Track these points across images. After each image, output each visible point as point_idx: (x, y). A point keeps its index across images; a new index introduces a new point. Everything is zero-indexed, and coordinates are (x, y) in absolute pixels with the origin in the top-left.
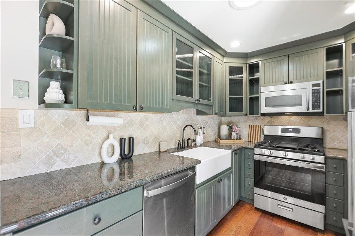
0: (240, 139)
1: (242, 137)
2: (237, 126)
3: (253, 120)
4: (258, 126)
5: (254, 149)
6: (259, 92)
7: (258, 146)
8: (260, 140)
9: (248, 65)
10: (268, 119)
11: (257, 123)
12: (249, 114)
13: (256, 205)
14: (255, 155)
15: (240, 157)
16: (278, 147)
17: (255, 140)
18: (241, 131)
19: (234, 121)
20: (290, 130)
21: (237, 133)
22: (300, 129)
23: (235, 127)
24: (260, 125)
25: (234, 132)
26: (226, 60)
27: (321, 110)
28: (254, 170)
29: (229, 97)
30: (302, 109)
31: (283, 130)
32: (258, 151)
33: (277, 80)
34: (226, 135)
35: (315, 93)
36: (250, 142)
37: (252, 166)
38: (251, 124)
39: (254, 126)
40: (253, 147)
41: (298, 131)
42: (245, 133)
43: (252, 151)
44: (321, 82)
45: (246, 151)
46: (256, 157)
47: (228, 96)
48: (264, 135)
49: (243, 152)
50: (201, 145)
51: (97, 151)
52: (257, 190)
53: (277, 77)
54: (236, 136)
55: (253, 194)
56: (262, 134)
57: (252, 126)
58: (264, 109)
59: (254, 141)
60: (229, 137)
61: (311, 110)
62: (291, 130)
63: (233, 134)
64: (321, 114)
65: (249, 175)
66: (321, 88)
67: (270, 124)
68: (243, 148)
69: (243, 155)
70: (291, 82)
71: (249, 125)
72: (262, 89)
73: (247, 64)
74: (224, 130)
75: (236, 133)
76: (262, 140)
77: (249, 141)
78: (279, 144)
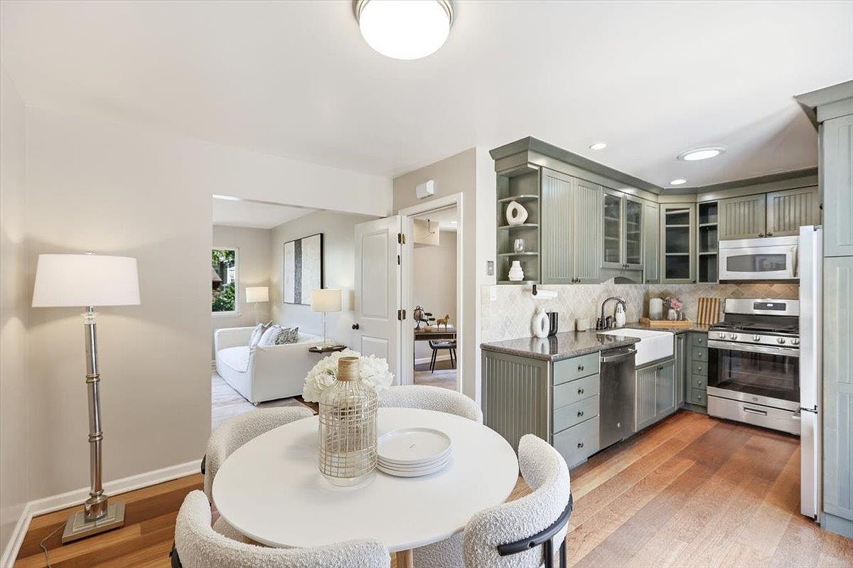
0: (684, 319)
1: (686, 317)
2: (677, 300)
3: (706, 289)
4: (716, 299)
5: (707, 333)
6: (715, 246)
7: (714, 327)
8: (718, 321)
9: (698, 205)
10: (733, 288)
11: (713, 295)
12: (700, 281)
13: (711, 412)
14: (709, 341)
15: (685, 344)
16: (748, 329)
17: (705, 322)
18: (685, 308)
19: (671, 291)
20: (768, 305)
21: (678, 309)
22: (785, 304)
23: (674, 301)
24: (718, 297)
25: (672, 308)
26: (661, 199)
28: (707, 364)
29: (667, 256)
30: (784, 274)
31: (757, 306)
32: (713, 335)
33: (747, 230)
34: (659, 314)
36: (701, 324)
37: (705, 357)
38: (702, 296)
39: (707, 299)
40: (707, 330)
41: (783, 307)
42: (692, 311)
43: (704, 335)
45: (695, 335)
46: (711, 344)
47: (664, 254)
48: (726, 314)
49: (690, 338)
50: (623, 327)
51: (528, 326)
52: (711, 390)
53: (746, 225)
54: (676, 315)
55: (706, 396)
56: (721, 313)
57: (703, 299)
58: (724, 274)
59: (707, 323)
60: (664, 315)
62: (772, 305)
63: (671, 311)
65: (700, 370)
67: (736, 296)
68: (690, 331)
69: (689, 342)
70: (770, 235)
71: (700, 299)
72: (722, 244)
73: (696, 203)
74: (656, 306)
75: (677, 311)
76: (722, 320)
77: (699, 322)
78: (750, 325)
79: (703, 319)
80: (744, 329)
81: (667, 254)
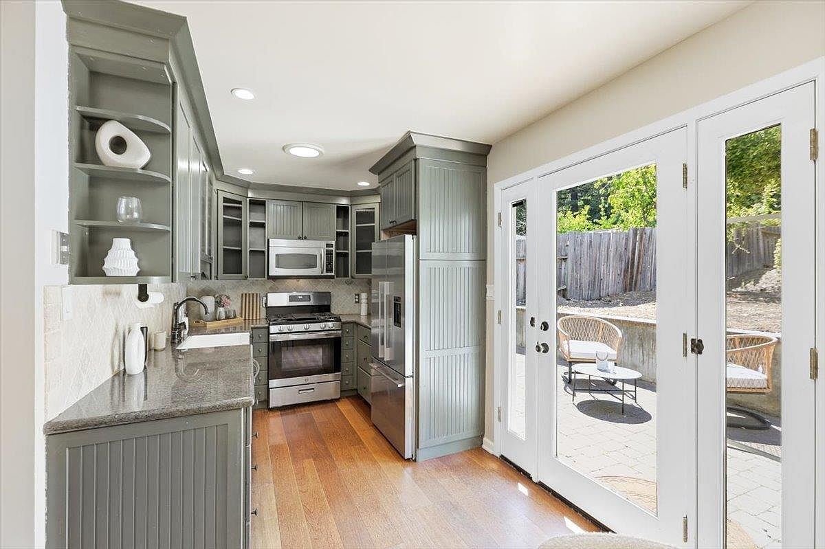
2: (227, 296)
3: (253, 285)
4: (257, 294)
5: (268, 328)
7: (273, 322)
9: (248, 199)
10: (270, 283)
11: (254, 290)
12: (250, 277)
14: (271, 336)
17: (256, 317)
20: (299, 297)
22: (310, 296)
23: (224, 299)
24: (258, 292)
26: (219, 185)
27: (333, 274)
29: (224, 250)
30: (316, 271)
31: (292, 299)
33: (289, 231)
35: (329, 253)
36: (246, 319)
38: (245, 292)
39: (249, 294)
40: (266, 325)
41: (308, 298)
43: (265, 330)
44: (333, 243)
45: (256, 331)
46: (273, 338)
47: (221, 246)
48: (267, 307)
54: (224, 314)
57: (246, 294)
58: (274, 271)
59: (251, 318)
61: (325, 274)
62: (302, 297)
63: (220, 310)
64: (332, 277)
66: (333, 249)
67: (276, 290)
70: (306, 238)
71: (242, 294)
72: (272, 242)
73: (246, 198)
75: (226, 309)
79: (247, 315)
80: (298, 320)
81: (225, 247)
